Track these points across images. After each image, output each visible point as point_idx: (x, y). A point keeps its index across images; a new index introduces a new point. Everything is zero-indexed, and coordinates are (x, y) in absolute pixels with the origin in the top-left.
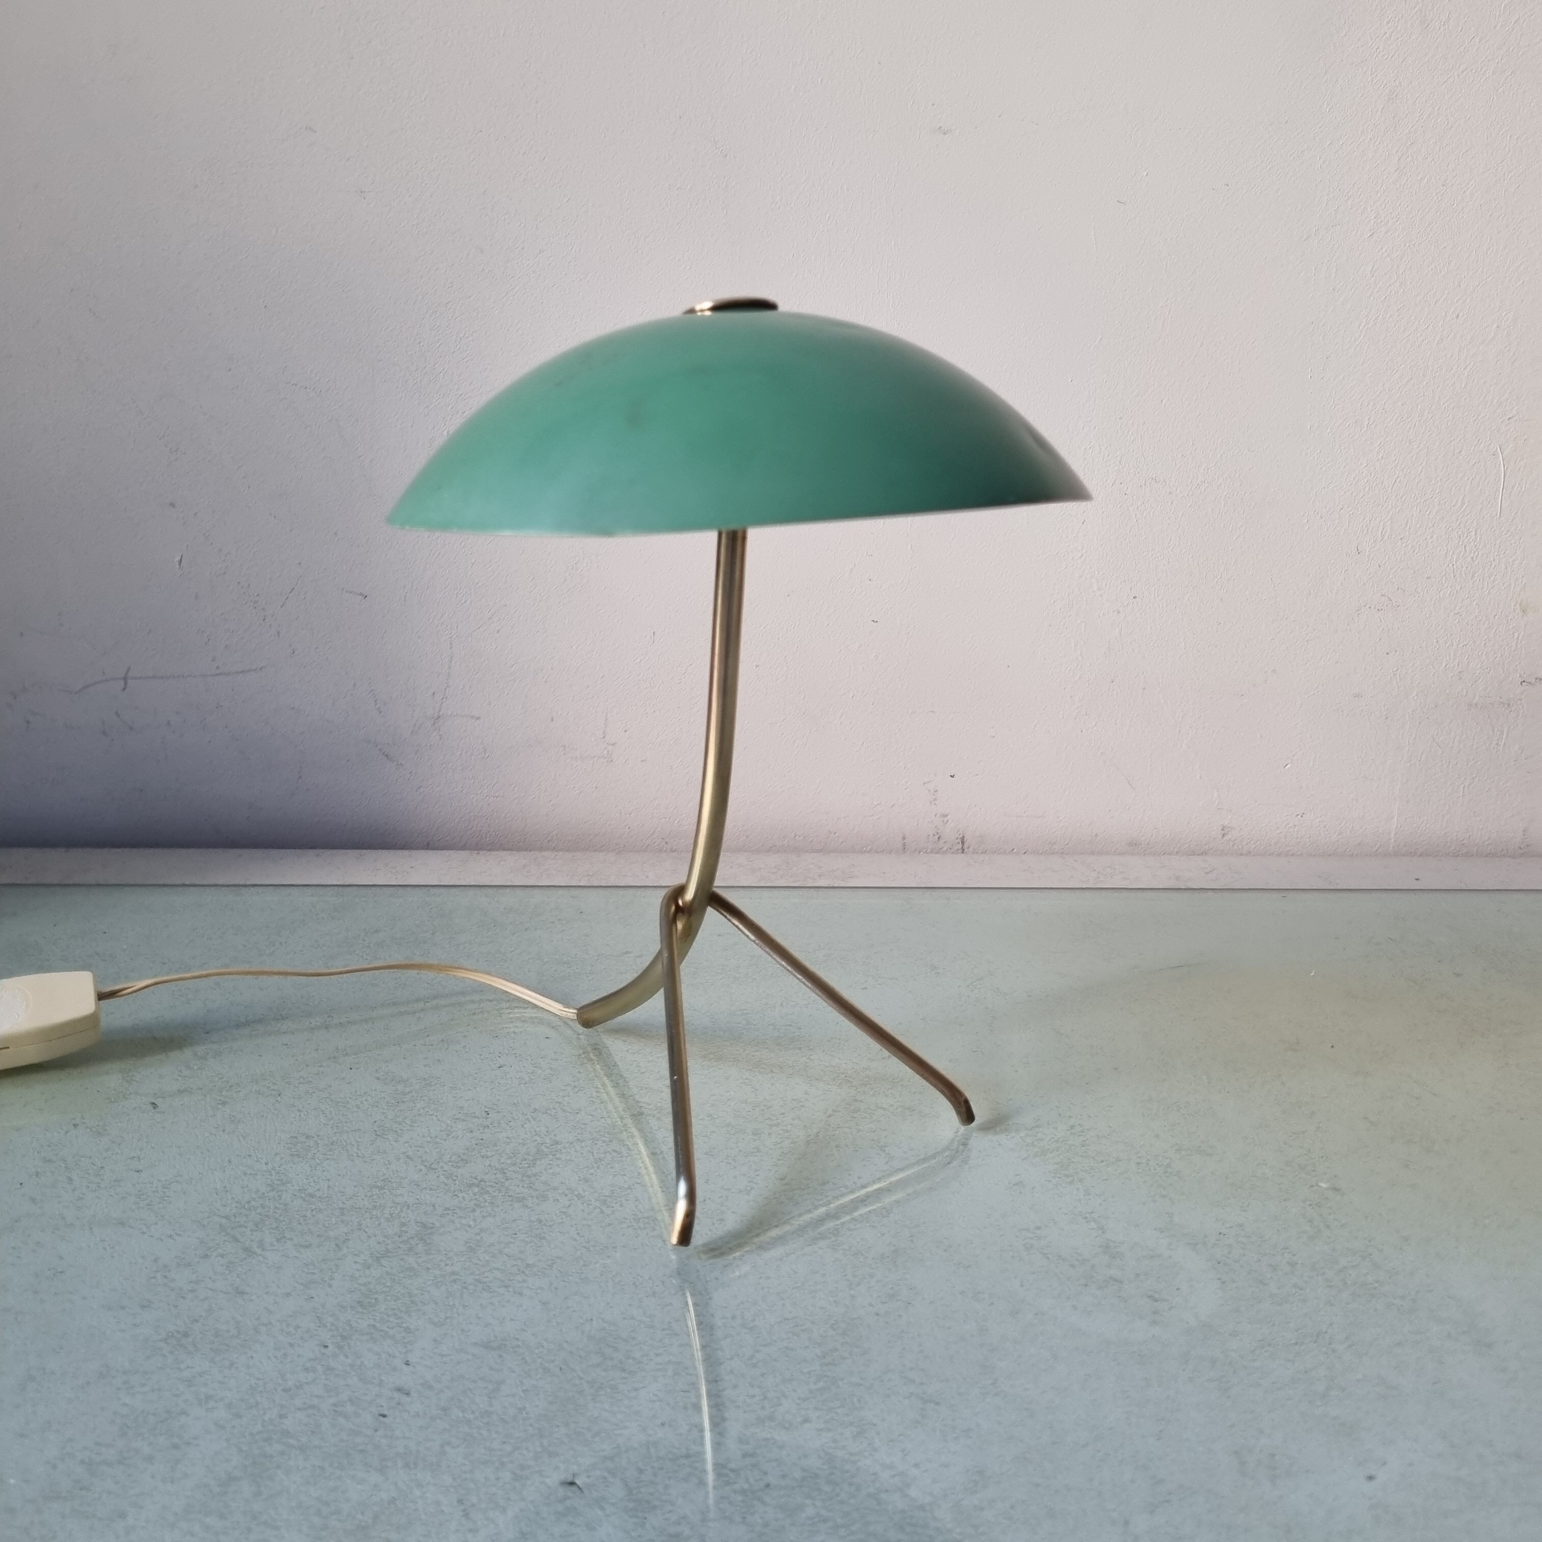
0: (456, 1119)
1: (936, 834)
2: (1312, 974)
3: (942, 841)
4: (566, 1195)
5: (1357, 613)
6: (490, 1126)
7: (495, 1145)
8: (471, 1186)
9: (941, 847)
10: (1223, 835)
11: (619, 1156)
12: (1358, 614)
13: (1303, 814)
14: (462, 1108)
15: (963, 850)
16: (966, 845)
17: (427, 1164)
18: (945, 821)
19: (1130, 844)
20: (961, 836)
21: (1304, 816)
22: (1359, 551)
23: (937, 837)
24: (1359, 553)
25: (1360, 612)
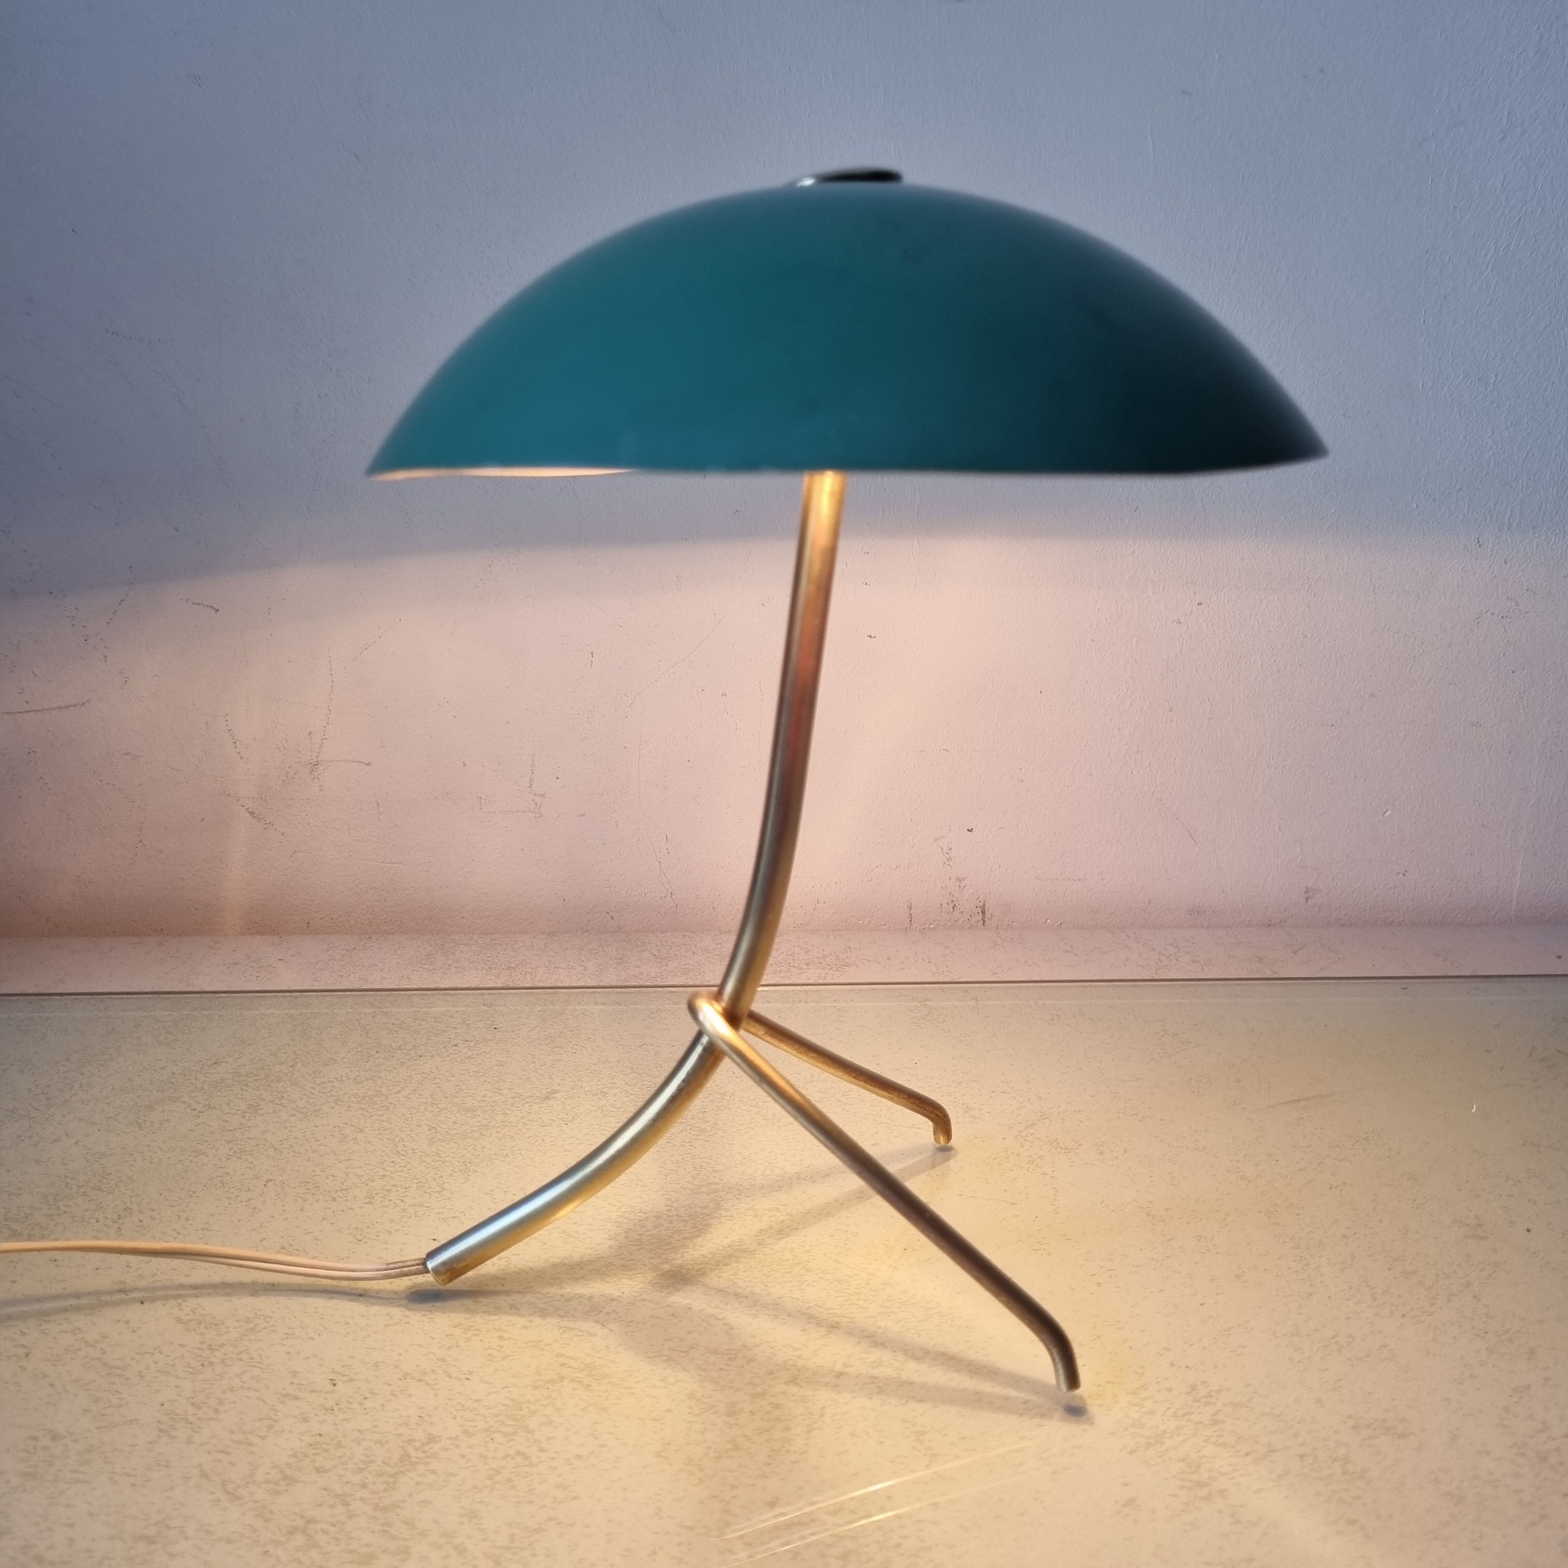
0: (286, 1396)
1: (949, 902)
2: (1474, 1110)
3: (957, 911)
4: (439, 1547)
5: (1477, 621)
6: (335, 1408)
7: (339, 1446)
8: (292, 1531)
9: (956, 919)
10: (1307, 899)
11: (526, 1463)
12: (1478, 623)
13: (1406, 871)
14: (295, 1374)
15: (984, 921)
16: (988, 915)
17: (230, 1487)
18: (962, 886)
19: (1191, 912)
20: (981, 904)
21: (1406, 874)
22: (1481, 543)
23: (952, 905)
24: (1480, 546)
25: (1480, 619)
